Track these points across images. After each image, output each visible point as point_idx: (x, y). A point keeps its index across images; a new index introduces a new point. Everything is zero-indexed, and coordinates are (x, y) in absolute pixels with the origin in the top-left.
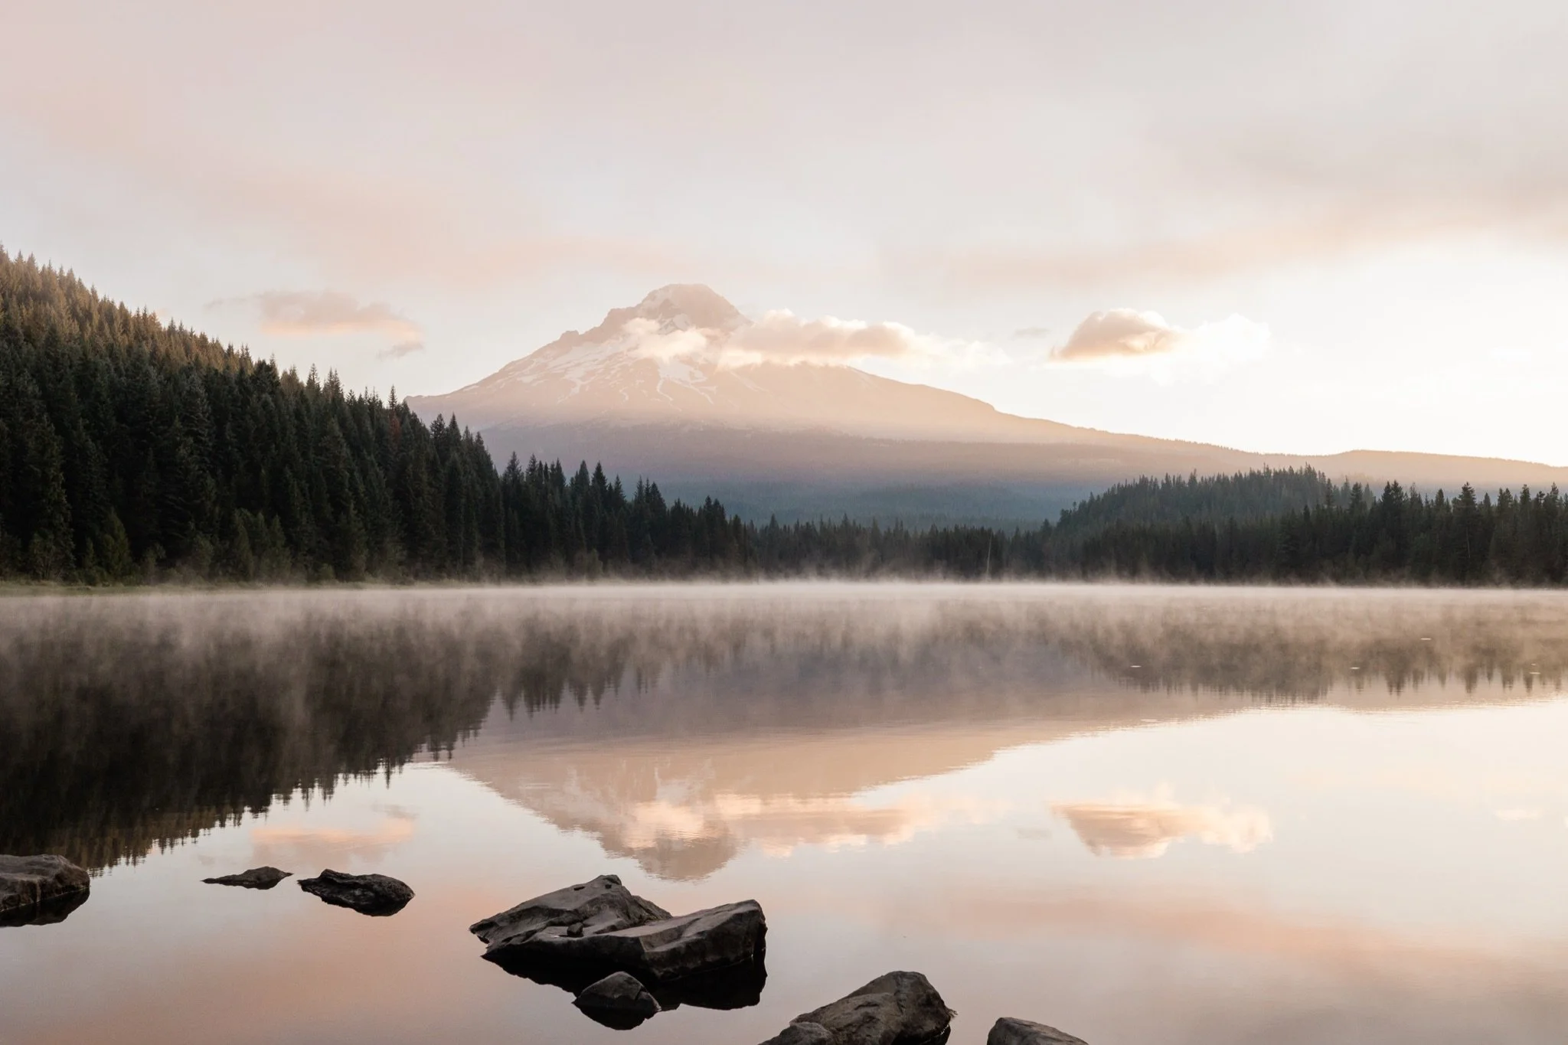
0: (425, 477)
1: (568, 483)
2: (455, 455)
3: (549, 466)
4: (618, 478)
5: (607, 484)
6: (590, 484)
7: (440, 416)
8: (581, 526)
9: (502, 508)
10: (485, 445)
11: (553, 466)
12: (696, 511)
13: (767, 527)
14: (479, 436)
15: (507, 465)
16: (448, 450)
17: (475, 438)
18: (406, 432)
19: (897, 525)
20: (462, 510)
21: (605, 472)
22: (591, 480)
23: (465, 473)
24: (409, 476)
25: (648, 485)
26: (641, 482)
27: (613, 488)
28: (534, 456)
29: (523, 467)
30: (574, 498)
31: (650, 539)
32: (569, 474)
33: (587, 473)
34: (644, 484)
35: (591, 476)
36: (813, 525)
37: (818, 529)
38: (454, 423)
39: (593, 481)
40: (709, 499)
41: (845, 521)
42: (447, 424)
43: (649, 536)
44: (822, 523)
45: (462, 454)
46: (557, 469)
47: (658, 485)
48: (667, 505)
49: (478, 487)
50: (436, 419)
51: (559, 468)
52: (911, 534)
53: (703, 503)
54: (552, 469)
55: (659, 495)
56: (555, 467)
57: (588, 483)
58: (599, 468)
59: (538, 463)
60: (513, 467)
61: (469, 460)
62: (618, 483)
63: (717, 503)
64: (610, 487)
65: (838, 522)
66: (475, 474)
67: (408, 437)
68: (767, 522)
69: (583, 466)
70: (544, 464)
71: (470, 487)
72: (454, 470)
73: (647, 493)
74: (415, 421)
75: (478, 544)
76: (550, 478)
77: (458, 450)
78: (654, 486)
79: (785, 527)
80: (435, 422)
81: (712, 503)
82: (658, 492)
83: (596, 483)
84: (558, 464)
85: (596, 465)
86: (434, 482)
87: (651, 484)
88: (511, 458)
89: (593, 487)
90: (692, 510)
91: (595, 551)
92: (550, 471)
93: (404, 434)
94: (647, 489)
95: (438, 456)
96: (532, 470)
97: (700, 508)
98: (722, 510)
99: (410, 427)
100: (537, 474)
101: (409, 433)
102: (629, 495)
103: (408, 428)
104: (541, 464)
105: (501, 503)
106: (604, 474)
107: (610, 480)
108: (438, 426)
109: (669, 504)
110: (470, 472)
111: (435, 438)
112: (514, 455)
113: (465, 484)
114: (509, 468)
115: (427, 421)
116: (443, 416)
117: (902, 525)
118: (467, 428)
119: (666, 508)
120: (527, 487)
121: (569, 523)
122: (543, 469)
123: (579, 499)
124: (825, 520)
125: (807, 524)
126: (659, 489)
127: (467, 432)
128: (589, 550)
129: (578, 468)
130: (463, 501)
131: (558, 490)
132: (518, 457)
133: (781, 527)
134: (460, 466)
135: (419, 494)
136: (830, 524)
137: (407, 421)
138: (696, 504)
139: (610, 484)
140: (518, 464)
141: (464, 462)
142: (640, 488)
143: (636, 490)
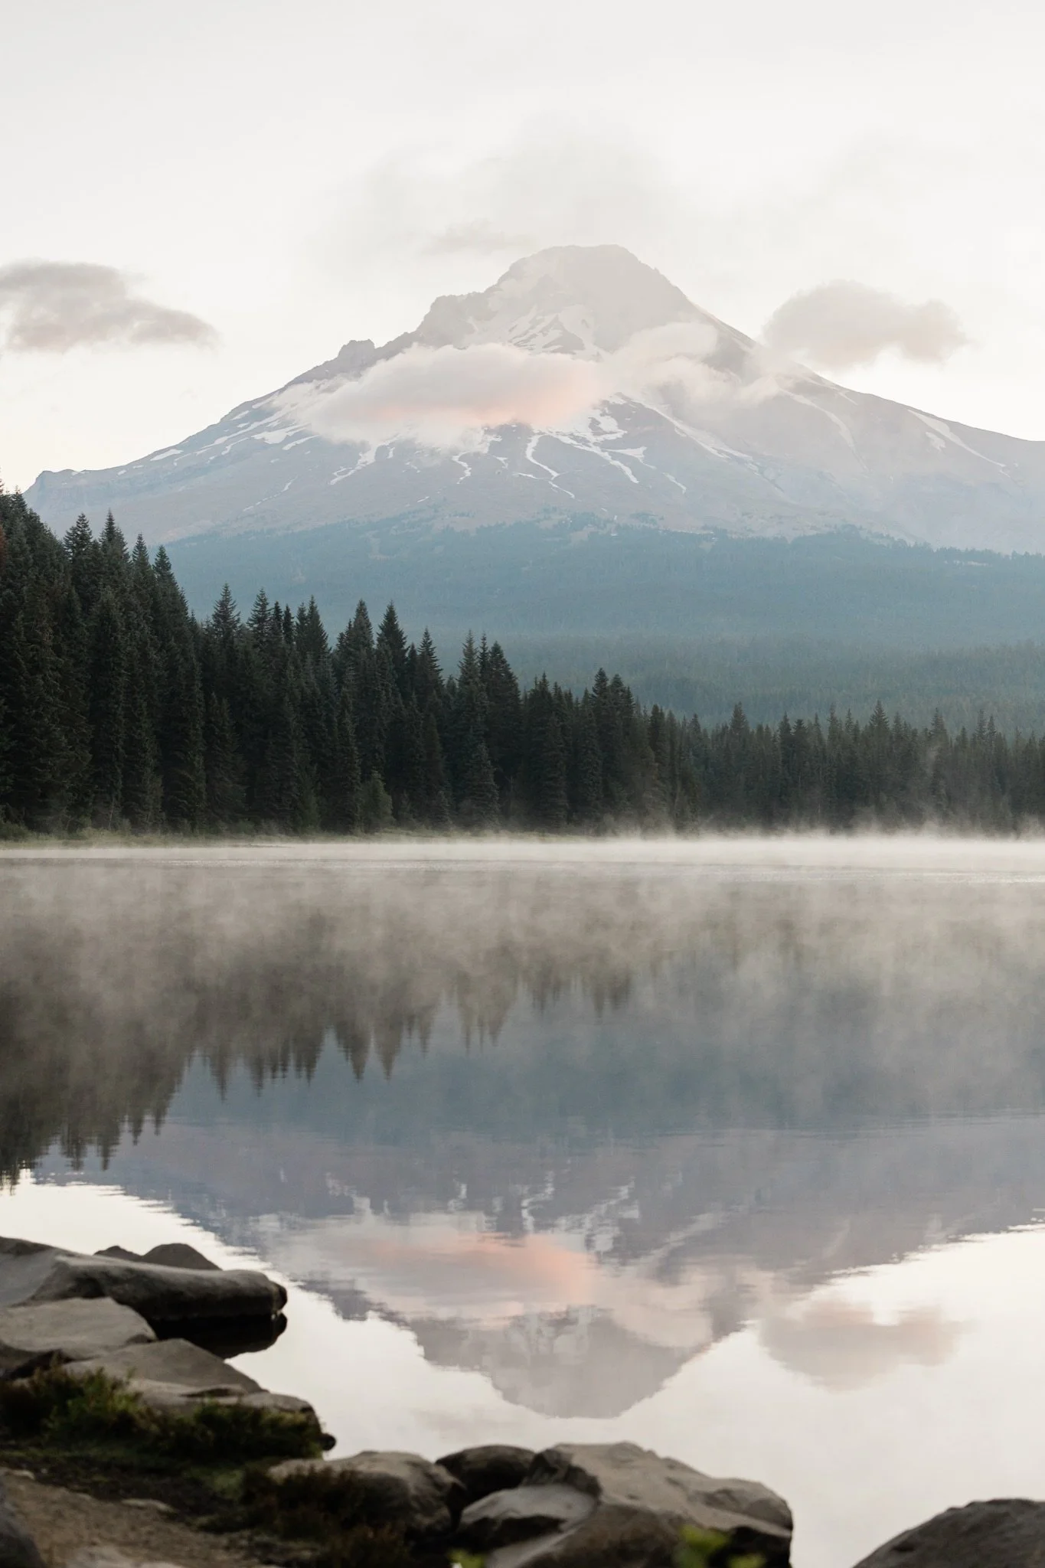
0: (47, 638)
1: (332, 643)
2: (108, 594)
3: (294, 613)
4: (427, 634)
5: (405, 647)
6: (375, 647)
7: (82, 518)
8: (350, 728)
9: (201, 695)
10: (172, 571)
11: (302, 611)
12: (578, 696)
13: (725, 728)
14: (162, 555)
15: (213, 611)
16: (95, 583)
17: (152, 560)
18: (18, 549)
19: (981, 724)
20: (121, 697)
21: (403, 624)
22: (375, 638)
23: (128, 627)
24: (18, 634)
25: (484, 649)
26: (470, 642)
27: (418, 653)
28: (263, 595)
29: (244, 614)
30: (340, 674)
31: (485, 753)
32: (334, 628)
33: (369, 625)
34: (477, 645)
35: (376, 631)
36: (817, 725)
37: (826, 735)
38: (111, 532)
39: (378, 640)
40: (602, 676)
41: (879, 719)
42: (97, 534)
43: (482, 746)
44: (833, 720)
45: (123, 591)
46: (311, 621)
47: (503, 648)
48: (521, 688)
49: (153, 654)
50: (75, 526)
51: (314, 616)
52: (1010, 744)
53: (591, 684)
54: (301, 617)
55: (506, 668)
56: (306, 613)
57: (368, 645)
58: (391, 617)
59: (271, 606)
60: (223, 614)
61: (134, 600)
62: (427, 644)
63: (617, 682)
64: (413, 652)
65: (863, 718)
66: (147, 630)
67: (22, 559)
68: (727, 718)
69: (362, 611)
70: (283, 609)
71: (136, 653)
72: (106, 619)
73: (483, 664)
74: (34, 526)
75: (152, 762)
76: (295, 634)
77: (115, 584)
78: (497, 649)
79: (760, 728)
80: (74, 529)
81: (609, 683)
82: (504, 662)
83: (387, 647)
84: (313, 609)
85: (384, 611)
86: (65, 648)
87: (490, 646)
88: (220, 598)
89: (378, 653)
90: (569, 696)
91: (376, 774)
92: (295, 621)
93: (15, 555)
94: (484, 655)
95: (76, 596)
96: (260, 620)
97: (586, 693)
98: (628, 695)
99: (25, 540)
100: (267, 628)
101: (23, 552)
102: (449, 667)
103: (20, 544)
104: (277, 609)
105: (198, 685)
106: (400, 627)
107: (413, 639)
108: (80, 536)
109: (525, 685)
110: (139, 625)
111: (74, 560)
112: (227, 592)
113: (129, 649)
114: (215, 616)
115: (58, 526)
116: (87, 518)
117: (991, 724)
118: (140, 538)
119: (517, 691)
120: (247, 653)
121: (329, 721)
122: (281, 619)
123: (350, 675)
124: (841, 715)
125: (800, 722)
126: (507, 657)
127: (140, 547)
128: (366, 776)
129: (352, 615)
130: (123, 680)
131: (309, 658)
132: (233, 596)
133: (752, 728)
134: (115, 612)
135: (36, 668)
136: (849, 722)
137: (20, 525)
138: (578, 684)
139: (413, 647)
140: (233, 608)
141: (127, 606)
142: (469, 653)
143: (462, 657)
